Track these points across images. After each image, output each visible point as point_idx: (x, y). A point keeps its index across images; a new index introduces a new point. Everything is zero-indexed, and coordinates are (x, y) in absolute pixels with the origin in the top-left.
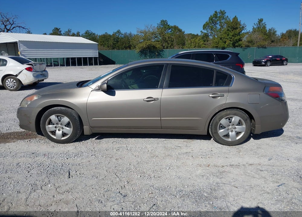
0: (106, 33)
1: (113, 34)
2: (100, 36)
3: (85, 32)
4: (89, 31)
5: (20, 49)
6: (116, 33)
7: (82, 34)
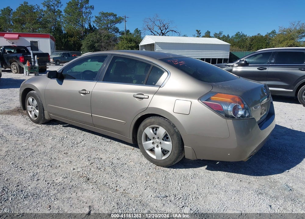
0: (258, 34)
1: (266, 36)
2: (251, 38)
3: (236, 34)
4: (240, 33)
5: (155, 50)
6: (269, 33)
7: (232, 36)
